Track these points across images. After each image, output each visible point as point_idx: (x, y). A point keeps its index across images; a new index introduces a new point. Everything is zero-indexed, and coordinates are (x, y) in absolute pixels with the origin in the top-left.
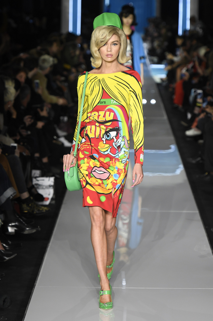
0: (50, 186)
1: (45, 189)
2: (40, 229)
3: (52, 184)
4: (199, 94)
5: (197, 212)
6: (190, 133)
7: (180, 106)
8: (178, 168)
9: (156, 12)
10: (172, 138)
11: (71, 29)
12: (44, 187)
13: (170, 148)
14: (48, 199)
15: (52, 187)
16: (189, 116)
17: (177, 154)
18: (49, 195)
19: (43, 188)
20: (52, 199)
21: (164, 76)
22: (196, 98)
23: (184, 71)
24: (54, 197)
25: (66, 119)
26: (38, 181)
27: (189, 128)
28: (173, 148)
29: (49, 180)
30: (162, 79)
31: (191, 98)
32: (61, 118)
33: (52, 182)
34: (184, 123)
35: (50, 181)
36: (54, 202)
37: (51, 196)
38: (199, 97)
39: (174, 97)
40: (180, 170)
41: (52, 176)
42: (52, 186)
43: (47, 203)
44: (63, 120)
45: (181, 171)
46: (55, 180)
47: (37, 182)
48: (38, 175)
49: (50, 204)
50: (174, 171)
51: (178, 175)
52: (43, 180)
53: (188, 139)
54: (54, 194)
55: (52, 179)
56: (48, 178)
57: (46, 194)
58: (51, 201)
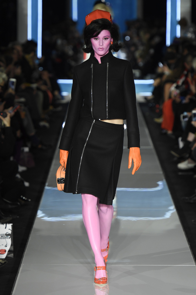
0: (7, 235)
3: (10, 232)
5: (194, 265)
6: (182, 166)
7: (170, 132)
8: (168, 210)
9: (137, 13)
10: (160, 172)
11: (30, 37)
13: (157, 185)
14: (5, 251)
15: (9, 237)
16: (181, 145)
17: (167, 191)
18: (6, 246)
21: (149, 94)
23: (173, 88)
24: (12, 249)
25: (26, 149)
27: (182, 159)
28: (162, 185)
30: (146, 98)
32: (22, 149)
33: (9, 229)
34: (173, 153)
36: (12, 255)
37: (7, 249)
38: (194, 119)
40: (171, 212)
41: (9, 223)
42: (9, 235)
43: (4, 256)
44: (23, 150)
45: (172, 214)
46: (13, 226)
49: (7, 257)
50: (163, 214)
51: (167, 219)
53: (180, 173)
54: (11, 245)
55: (10, 226)
56: (5, 225)
57: (3, 245)
58: (8, 254)
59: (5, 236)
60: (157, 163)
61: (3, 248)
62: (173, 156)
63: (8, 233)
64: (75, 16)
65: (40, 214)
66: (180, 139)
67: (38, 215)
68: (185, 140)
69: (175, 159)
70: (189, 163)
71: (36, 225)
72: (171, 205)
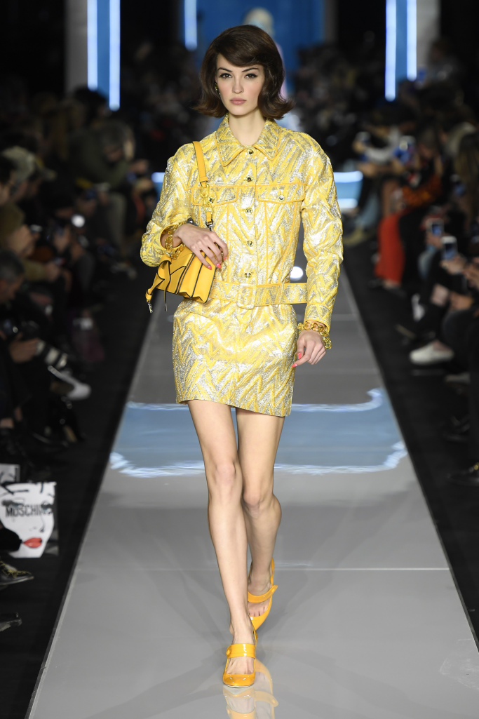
0: (45, 507)
1: (31, 514)
2: (20, 622)
3: (51, 500)
4: (448, 246)
5: (446, 568)
8: (392, 452)
9: (323, 29)
10: (374, 370)
11: (93, 81)
12: (29, 510)
13: (369, 398)
14: (40, 541)
15: (49, 510)
16: (419, 312)
17: (389, 412)
18: (42, 531)
19: (25, 513)
20: (51, 542)
22: (438, 257)
24: (56, 536)
25: (87, 323)
26: (12, 493)
27: (419, 343)
28: (378, 396)
29: (41, 491)
31: (424, 261)
32: (75, 322)
33: (49, 495)
34: (402, 329)
35: (43, 493)
36: (55, 550)
37: (46, 536)
38: (447, 255)
39: (377, 259)
40: (398, 456)
42: (49, 506)
43: (37, 553)
44: (78, 328)
45: (401, 460)
46: (57, 489)
47: (9, 497)
48: (12, 479)
49: (44, 554)
50: (380, 460)
51: (391, 471)
52: (27, 491)
53: (417, 373)
54: (54, 528)
55: (50, 488)
56: (39, 486)
57: (35, 528)
58: (47, 548)
59: (40, 509)
60: (367, 352)
61: (37, 534)
62: (401, 337)
63: (46, 504)
64: (191, 36)
65: (116, 460)
66: (416, 299)
67: (112, 465)
68: (426, 302)
69: (405, 342)
70: (436, 349)
71: (107, 485)
72: (396, 441)
